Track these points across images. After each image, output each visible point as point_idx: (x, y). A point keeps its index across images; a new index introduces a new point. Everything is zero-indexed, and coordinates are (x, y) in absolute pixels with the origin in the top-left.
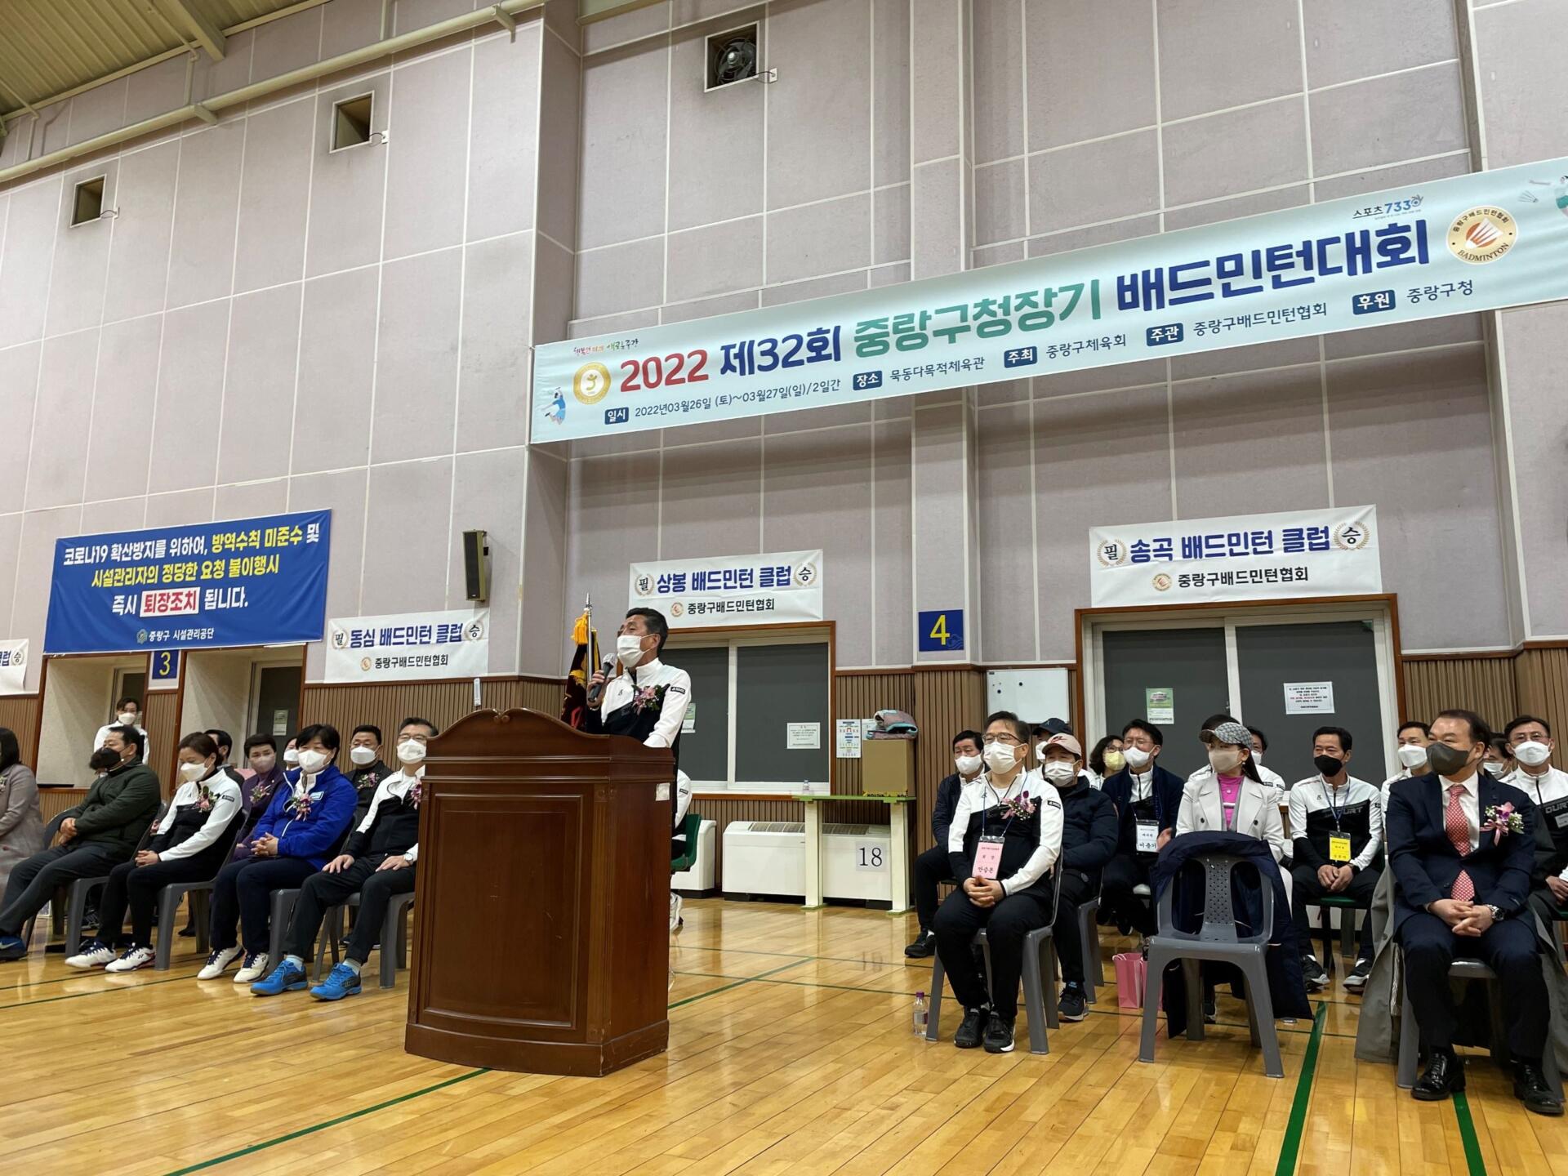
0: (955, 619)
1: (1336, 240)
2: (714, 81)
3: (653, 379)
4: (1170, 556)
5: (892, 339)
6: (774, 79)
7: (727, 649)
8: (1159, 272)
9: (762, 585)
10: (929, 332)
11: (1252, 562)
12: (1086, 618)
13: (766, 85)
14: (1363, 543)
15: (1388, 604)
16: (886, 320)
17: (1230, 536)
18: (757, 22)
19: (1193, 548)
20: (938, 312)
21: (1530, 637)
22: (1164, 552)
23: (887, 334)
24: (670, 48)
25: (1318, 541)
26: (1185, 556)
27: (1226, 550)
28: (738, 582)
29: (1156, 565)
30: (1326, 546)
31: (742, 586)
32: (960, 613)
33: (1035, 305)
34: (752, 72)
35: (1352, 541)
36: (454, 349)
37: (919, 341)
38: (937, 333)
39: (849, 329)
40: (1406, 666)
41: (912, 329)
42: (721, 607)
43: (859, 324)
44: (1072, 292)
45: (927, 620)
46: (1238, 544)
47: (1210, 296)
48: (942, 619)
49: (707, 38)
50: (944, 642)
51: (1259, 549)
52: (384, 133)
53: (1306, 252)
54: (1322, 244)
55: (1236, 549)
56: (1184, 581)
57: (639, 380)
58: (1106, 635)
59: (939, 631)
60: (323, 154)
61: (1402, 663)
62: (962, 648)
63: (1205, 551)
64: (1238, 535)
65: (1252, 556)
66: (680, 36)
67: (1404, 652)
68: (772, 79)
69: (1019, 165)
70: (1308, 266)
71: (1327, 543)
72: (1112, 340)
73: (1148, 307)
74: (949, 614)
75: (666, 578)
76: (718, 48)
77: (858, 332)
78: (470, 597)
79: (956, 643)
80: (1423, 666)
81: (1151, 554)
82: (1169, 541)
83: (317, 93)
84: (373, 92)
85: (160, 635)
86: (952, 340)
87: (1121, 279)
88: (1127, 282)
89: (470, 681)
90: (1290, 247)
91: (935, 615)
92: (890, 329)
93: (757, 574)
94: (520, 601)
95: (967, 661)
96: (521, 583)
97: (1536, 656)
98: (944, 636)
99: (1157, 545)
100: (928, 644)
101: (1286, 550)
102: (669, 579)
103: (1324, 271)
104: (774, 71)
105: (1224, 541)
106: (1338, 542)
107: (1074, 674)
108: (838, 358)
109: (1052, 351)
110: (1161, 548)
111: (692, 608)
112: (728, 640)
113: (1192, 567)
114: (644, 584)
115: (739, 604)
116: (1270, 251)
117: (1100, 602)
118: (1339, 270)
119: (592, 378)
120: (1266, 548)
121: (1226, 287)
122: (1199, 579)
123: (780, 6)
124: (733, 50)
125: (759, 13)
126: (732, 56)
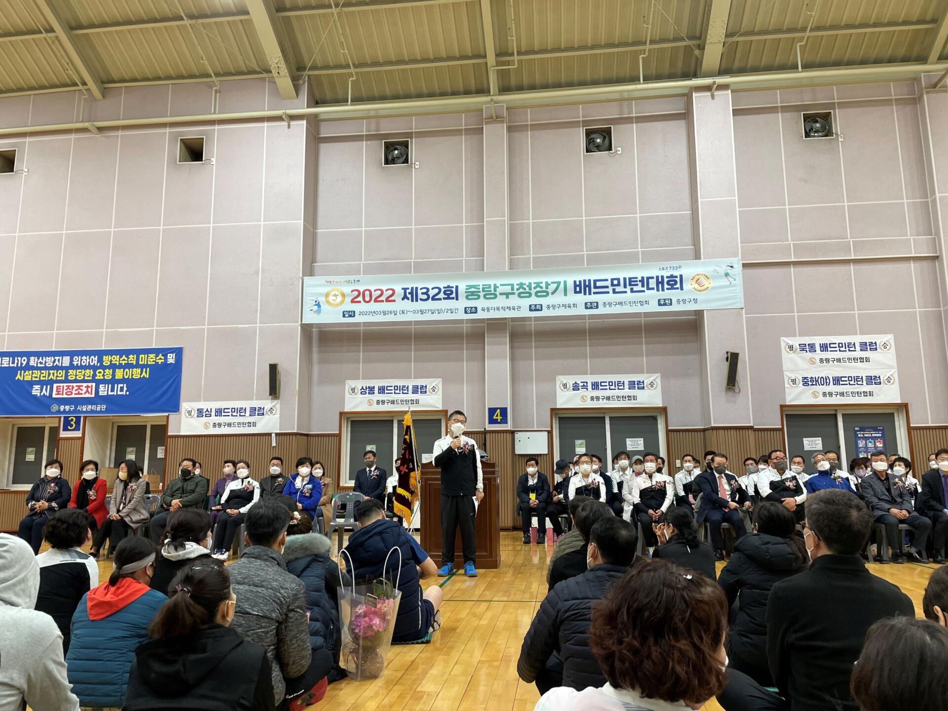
0: (504, 411)
1: (652, 278)
2: (387, 162)
3: (367, 299)
4: (587, 389)
5: (482, 294)
6: (418, 167)
7: (392, 421)
8: (590, 281)
9: (413, 393)
10: (497, 293)
11: (617, 392)
12: (554, 411)
13: (413, 169)
14: (656, 387)
15: (664, 410)
16: (479, 285)
17: (609, 382)
18: (409, 139)
19: (596, 386)
20: (501, 285)
21: (713, 425)
22: (585, 387)
23: (480, 292)
24: (364, 142)
25: (640, 386)
26: (592, 389)
27: (608, 387)
28: (401, 391)
29: (582, 392)
30: (643, 388)
31: (403, 393)
32: (506, 409)
33: (541, 287)
34: (406, 161)
35: (652, 386)
36: (257, 273)
37: (493, 296)
38: (501, 294)
39: (462, 288)
40: (670, 433)
41: (491, 291)
42: (393, 402)
43: (467, 286)
44: (556, 285)
45: (492, 411)
46: (612, 385)
47: (608, 292)
48: (498, 411)
49: (383, 141)
50: (499, 421)
51: (620, 388)
52: (212, 159)
53: (642, 281)
54: (648, 278)
55: (611, 387)
56: (592, 399)
57: (360, 299)
58: (560, 418)
59: (497, 416)
60: (172, 162)
61: (668, 432)
62: (507, 423)
63: (600, 387)
64: (612, 382)
65: (617, 390)
66: (369, 137)
67: (669, 428)
68: (416, 167)
69: (528, 224)
70: (643, 286)
71: (644, 387)
72: (572, 305)
73: (585, 294)
74: (500, 408)
75: (364, 388)
76: (389, 147)
77: (466, 289)
78: (270, 394)
79: (504, 421)
80: (675, 433)
81: (580, 387)
82: (587, 383)
83: (168, 130)
84: (205, 137)
85: (67, 408)
86: (507, 297)
87: (575, 282)
88: (578, 283)
89: (270, 434)
90: (637, 278)
91: (496, 409)
92: (481, 290)
93: (410, 388)
94: (297, 397)
95: (509, 429)
96: (297, 388)
97: (715, 431)
98: (499, 418)
99: (582, 384)
100: (492, 421)
101: (629, 389)
102: (366, 388)
103: (648, 288)
104: (418, 163)
105: (607, 384)
106: (647, 386)
107: (550, 434)
108: (457, 299)
109: (548, 307)
110: (584, 386)
111: (378, 402)
112: (393, 417)
113: (596, 393)
114: (353, 390)
115: (402, 401)
116: (630, 279)
117: (561, 405)
118: (653, 289)
119: (336, 295)
120: (622, 387)
121: (614, 290)
122: (598, 398)
123: (420, 135)
124: (396, 149)
125: (410, 135)
126: (396, 152)
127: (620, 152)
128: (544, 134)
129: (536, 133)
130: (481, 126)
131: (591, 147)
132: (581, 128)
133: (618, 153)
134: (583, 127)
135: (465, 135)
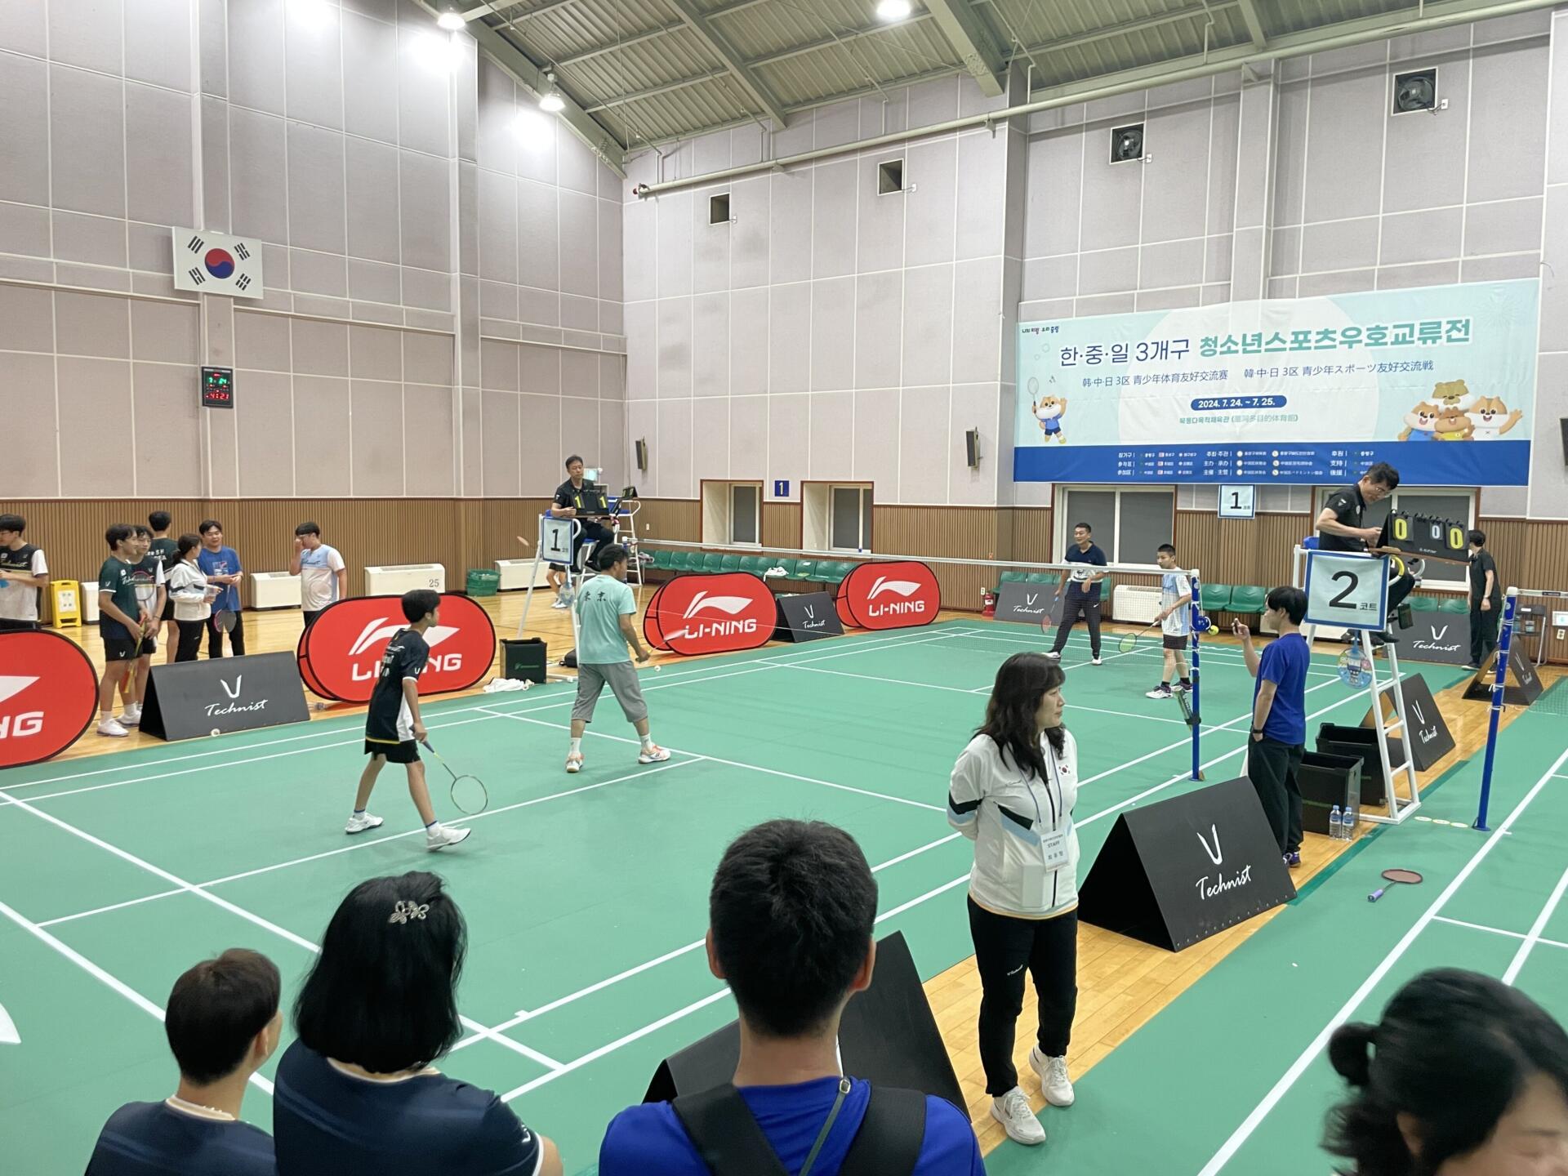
2: (1116, 158)
6: (1150, 161)
13: (1146, 165)
18: (1144, 123)
24: (1085, 133)
34: (1138, 154)
49: (1112, 129)
60: (873, 196)
66: (1090, 126)
68: (1148, 161)
69: (1298, 231)
76: (1119, 135)
78: (969, 465)
83: (868, 155)
84: (903, 159)
104: (1150, 156)
123: (1154, 114)
124: (1127, 138)
125: (1141, 116)
126: (1127, 143)
127: (1446, 107)
128: (1329, 91)
129: (1319, 89)
130: (1237, 92)
131: (1403, 103)
132: (1387, 75)
133: (1443, 108)
134: (1391, 71)
135: (1215, 105)
